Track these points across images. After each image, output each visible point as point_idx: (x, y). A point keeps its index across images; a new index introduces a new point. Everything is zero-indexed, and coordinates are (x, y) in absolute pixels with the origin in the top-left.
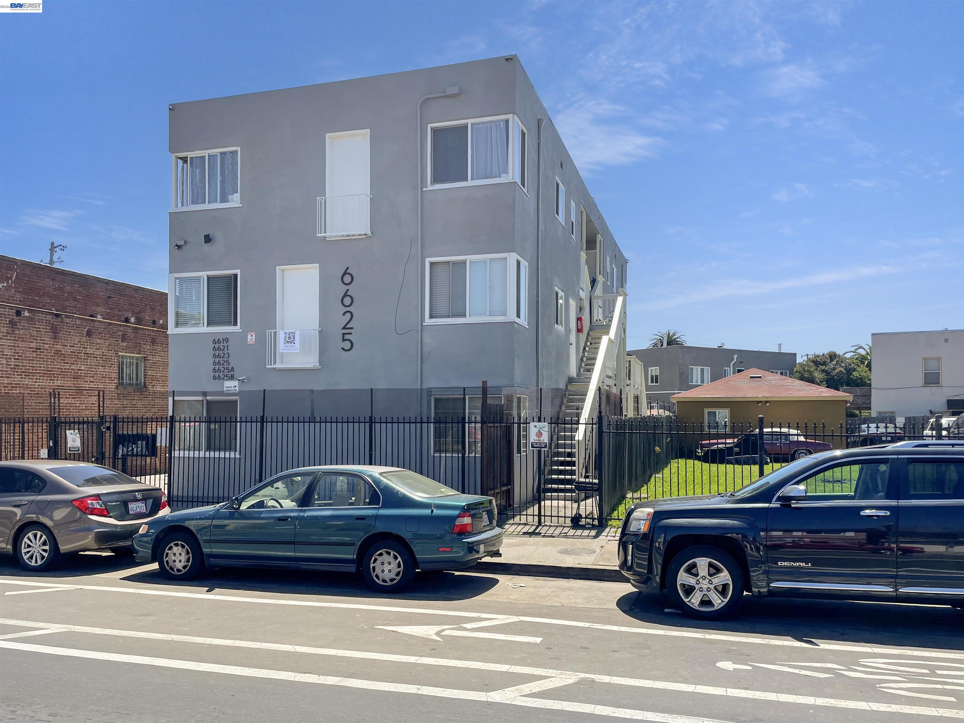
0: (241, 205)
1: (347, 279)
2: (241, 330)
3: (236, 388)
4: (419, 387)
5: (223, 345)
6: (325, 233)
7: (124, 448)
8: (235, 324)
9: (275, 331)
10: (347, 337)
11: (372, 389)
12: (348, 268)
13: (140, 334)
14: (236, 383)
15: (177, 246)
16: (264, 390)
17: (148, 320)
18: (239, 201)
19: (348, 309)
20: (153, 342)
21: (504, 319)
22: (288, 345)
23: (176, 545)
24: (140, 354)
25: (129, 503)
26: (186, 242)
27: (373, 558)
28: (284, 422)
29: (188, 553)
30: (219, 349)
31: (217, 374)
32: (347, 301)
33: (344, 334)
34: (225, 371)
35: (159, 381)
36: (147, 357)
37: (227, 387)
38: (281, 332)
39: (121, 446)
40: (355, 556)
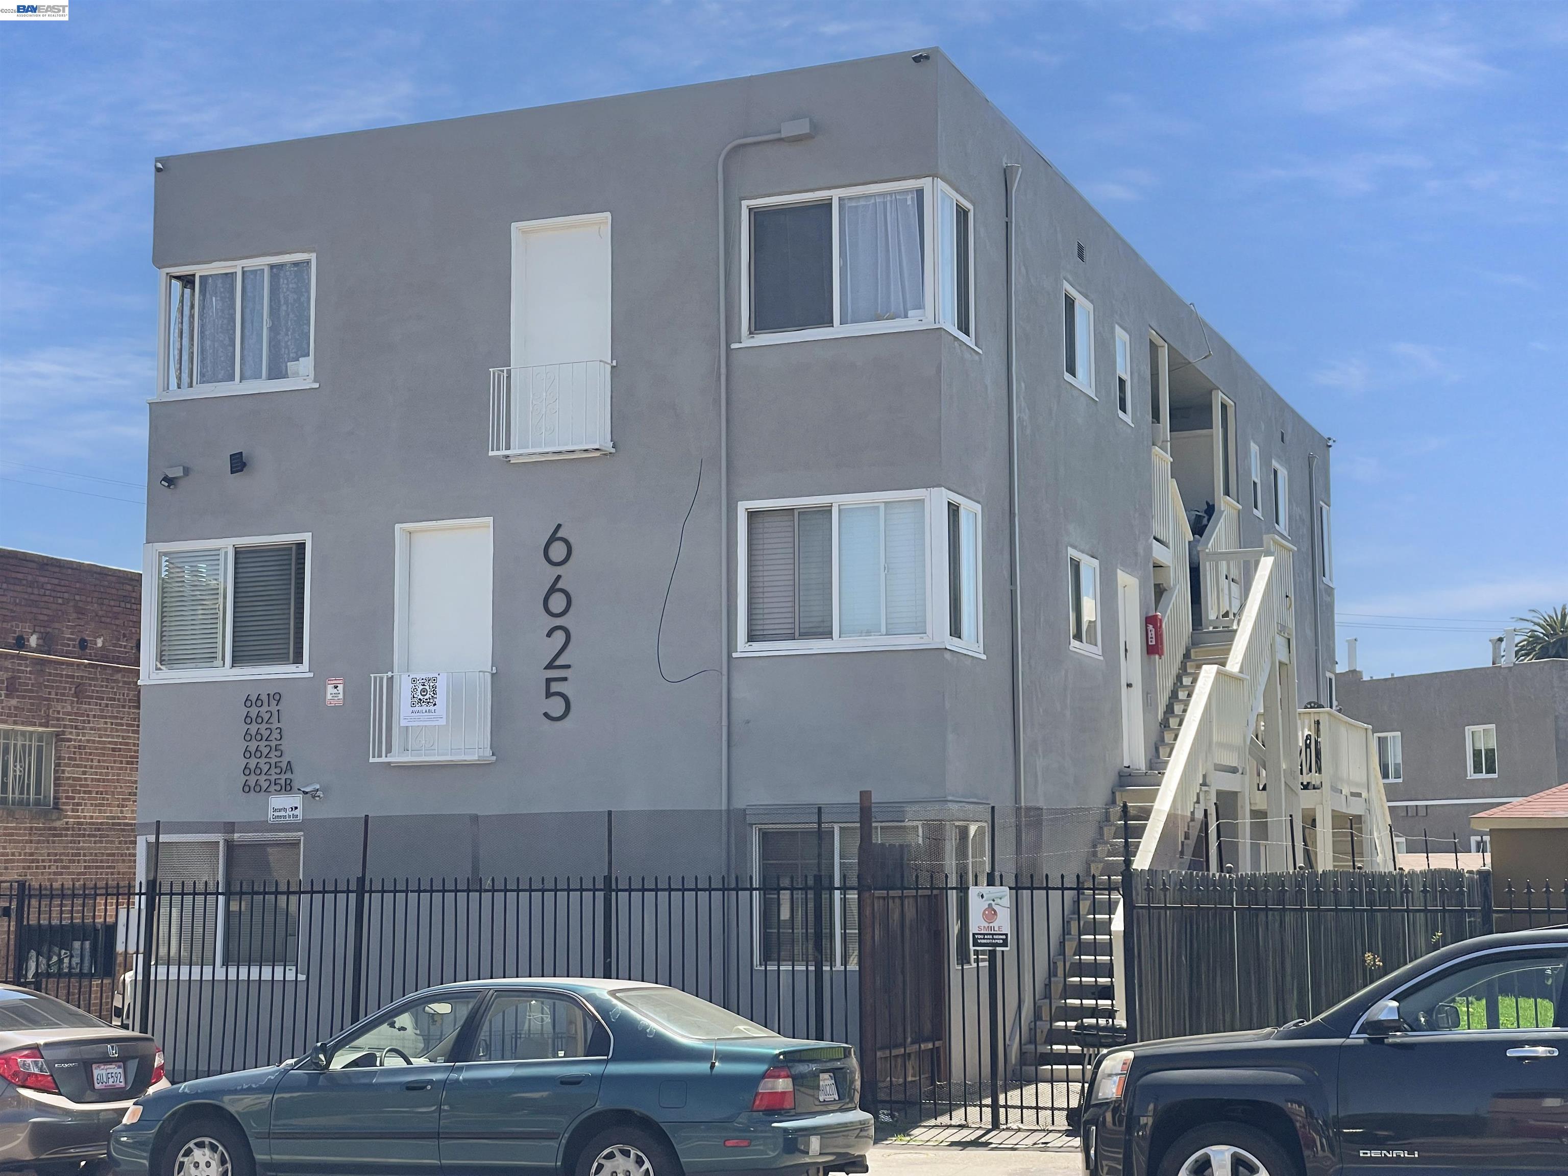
0: (317, 385)
1: (558, 551)
2: (311, 675)
3: (296, 812)
4: (724, 807)
5: (269, 709)
6: (508, 448)
7: (41, 958)
8: (298, 659)
9: (390, 674)
10: (555, 687)
11: (610, 813)
12: (559, 526)
13: (50, 674)
14: (296, 800)
15: (166, 479)
16: (367, 816)
17: (69, 639)
18: (312, 376)
19: (558, 622)
20: (80, 693)
21: (922, 641)
22: (420, 709)
23: (200, 1145)
24: (47, 727)
25: (94, 1066)
26: (187, 471)
27: (595, 1165)
28: (412, 891)
29: (223, 1162)
30: (259, 720)
31: (252, 780)
32: (557, 603)
33: (549, 681)
34: (273, 771)
35: (90, 792)
36: (63, 733)
37: (275, 810)
38: (404, 677)
39: (33, 953)
40: (559, 1164)
